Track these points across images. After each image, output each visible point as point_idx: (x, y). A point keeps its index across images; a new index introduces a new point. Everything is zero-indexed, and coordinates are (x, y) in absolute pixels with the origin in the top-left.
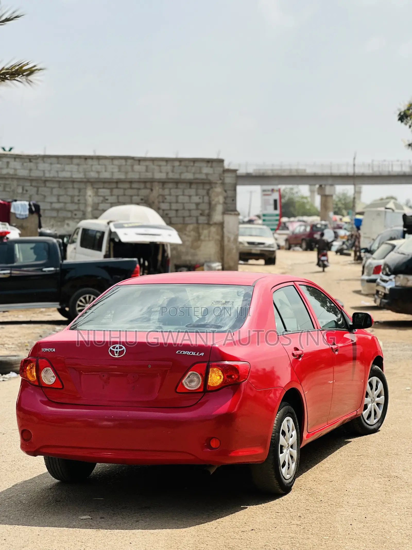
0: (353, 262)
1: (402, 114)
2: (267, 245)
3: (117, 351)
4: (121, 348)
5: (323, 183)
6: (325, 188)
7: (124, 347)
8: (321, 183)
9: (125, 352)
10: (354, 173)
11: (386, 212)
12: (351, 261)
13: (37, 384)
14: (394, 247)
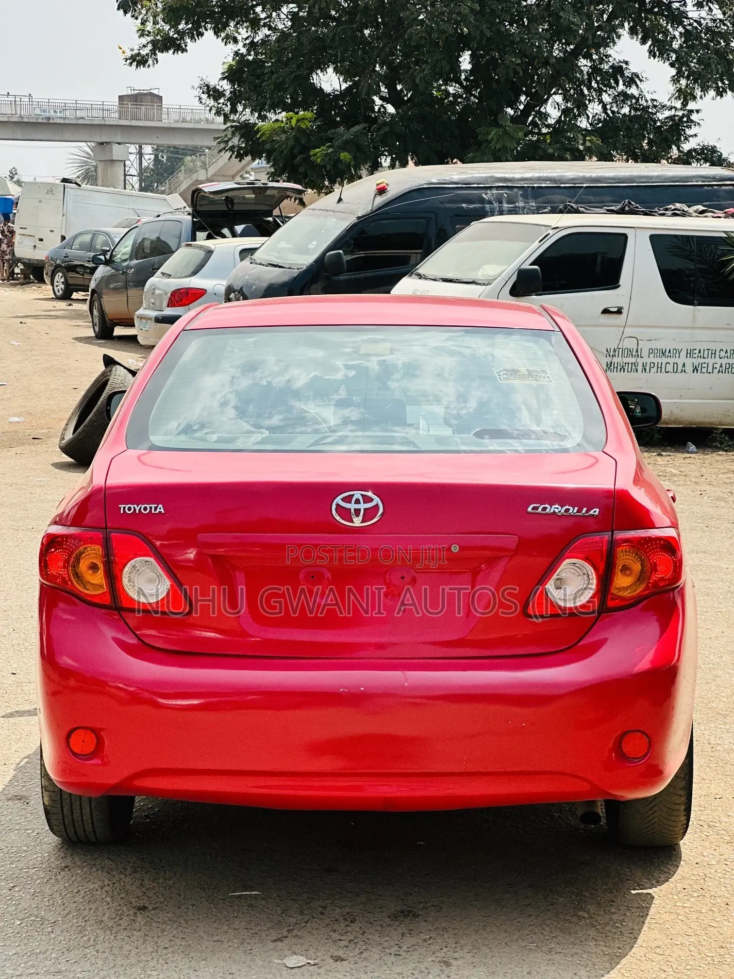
3: (360, 510)
4: (367, 500)
7: (377, 500)
9: (381, 511)
11: (65, 189)
13: (108, 601)
14: (209, 252)
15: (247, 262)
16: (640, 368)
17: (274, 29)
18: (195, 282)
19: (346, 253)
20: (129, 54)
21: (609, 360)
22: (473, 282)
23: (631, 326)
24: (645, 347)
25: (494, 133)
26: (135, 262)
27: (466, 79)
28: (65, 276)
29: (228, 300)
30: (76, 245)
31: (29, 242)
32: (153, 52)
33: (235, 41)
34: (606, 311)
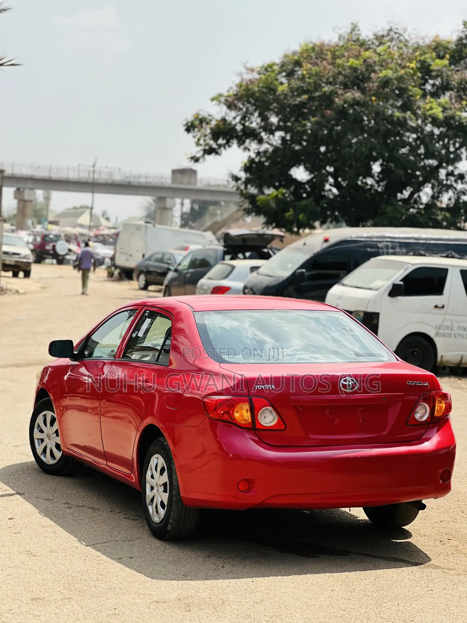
0: (106, 279)
1: (189, 124)
2: (22, 255)
5: (22, 185)
6: (23, 191)
8: (19, 186)
10: (93, 179)
11: (146, 227)
12: (104, 277)
14: (233, 267)
15: (254, 274)
16: (453, 336)
17: (271, 145)
18: (225, 283)
19: (307, 271)
20: (190, 156)
21: (437, 331)
22: (370, 289)
23: (449, 315)
24: (455, 325)
25: (389, 209)
26: (191, 270)
27: (378, 176)
28: (146, 276)
29: (244, 293)
30: (153, 259)
31: (124, 257)
32: (203, 155)
33: (249, 150)
34: (436, 307)
